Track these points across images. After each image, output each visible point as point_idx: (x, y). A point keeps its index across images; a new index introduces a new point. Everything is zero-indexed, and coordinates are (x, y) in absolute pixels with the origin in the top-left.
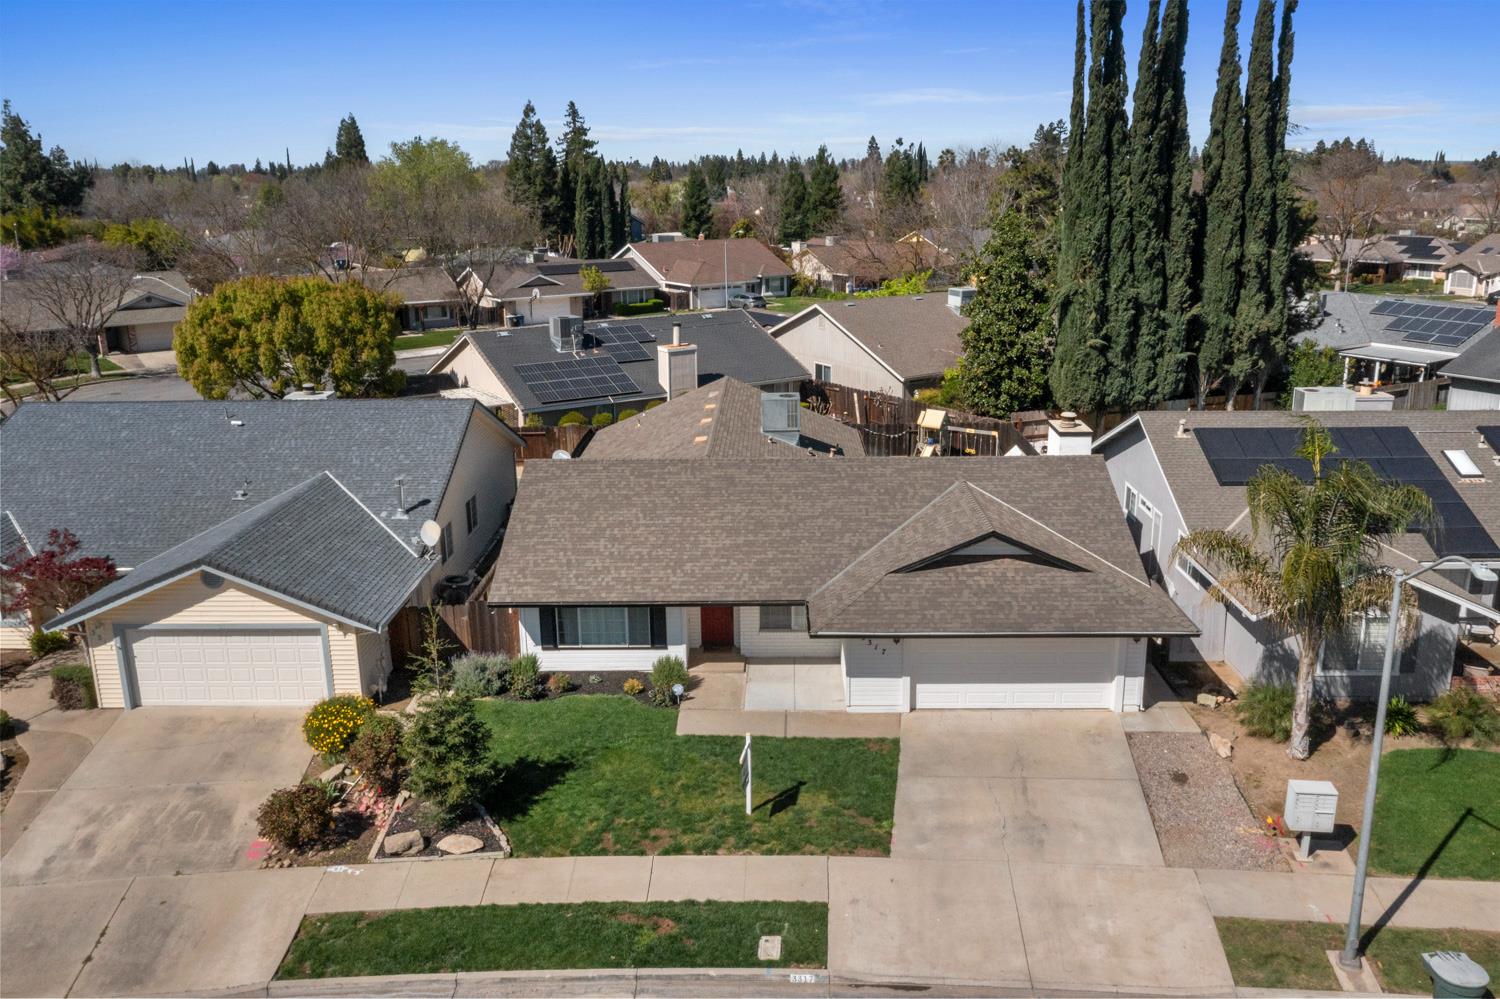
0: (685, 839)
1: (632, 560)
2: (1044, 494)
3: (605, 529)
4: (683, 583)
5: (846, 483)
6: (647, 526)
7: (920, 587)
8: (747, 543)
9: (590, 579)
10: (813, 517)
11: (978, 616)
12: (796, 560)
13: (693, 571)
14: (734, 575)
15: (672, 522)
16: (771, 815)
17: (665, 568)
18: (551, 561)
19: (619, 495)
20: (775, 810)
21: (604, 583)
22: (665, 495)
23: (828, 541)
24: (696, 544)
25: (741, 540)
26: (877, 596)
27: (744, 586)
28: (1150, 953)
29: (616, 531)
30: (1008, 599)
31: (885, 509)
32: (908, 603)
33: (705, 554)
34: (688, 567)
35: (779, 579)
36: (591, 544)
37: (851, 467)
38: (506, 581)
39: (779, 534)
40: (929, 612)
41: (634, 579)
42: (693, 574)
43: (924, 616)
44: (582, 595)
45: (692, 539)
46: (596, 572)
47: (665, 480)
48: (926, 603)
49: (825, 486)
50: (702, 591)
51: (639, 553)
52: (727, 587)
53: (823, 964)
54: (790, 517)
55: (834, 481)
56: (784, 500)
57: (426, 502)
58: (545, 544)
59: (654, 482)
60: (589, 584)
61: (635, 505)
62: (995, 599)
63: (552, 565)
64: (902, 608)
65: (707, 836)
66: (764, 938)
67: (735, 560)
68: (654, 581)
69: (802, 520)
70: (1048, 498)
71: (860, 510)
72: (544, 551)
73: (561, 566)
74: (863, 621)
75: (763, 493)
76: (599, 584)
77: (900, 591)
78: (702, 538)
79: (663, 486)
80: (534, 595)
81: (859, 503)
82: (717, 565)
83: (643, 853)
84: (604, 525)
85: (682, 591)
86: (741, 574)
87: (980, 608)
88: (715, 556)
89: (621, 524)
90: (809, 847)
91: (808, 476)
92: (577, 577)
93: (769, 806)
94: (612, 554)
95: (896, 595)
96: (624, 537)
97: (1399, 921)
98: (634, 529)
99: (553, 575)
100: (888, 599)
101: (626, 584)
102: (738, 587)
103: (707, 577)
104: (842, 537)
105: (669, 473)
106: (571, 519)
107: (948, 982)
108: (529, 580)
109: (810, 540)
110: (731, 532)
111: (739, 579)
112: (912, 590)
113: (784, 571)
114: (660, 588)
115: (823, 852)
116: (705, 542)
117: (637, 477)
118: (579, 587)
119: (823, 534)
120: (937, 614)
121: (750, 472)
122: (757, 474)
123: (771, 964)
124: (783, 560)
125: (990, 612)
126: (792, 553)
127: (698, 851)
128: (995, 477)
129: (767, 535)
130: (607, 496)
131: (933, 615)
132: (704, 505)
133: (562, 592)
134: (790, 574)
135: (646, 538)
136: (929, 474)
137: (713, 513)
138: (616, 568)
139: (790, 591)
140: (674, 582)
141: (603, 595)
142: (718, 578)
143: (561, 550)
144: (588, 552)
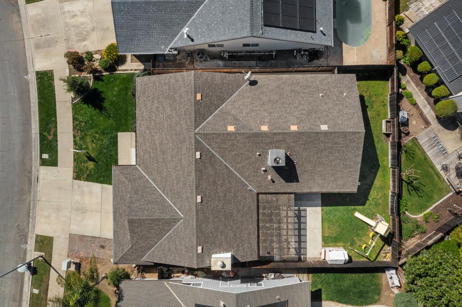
0: (78, 138)
1: (150, 115)
2: (178, 243)
3: (162, 105)
4: (142, 131)
5: (182, 179)
6: (163, 117)
7: (127, 196)
8: (156, 148)
9: (143, 104)
10: (167, 168)
11: (118, 210)
12: (150, 163)
13: (146, 133)
14: (145, 145)
15: (165, 125)
16: (86, 156)
17: (147, 125)
18: (149, 91)
19: (176, 106)
20: (87, 156)
21: (142, 108)
22: (176, 121)
23: (157, 172)
24: (156, 133)
25: (158, 146)
26: (124, 184)
27: (141, 148)
28: (46, 223)
29: (161, 108)
30: (123, 218)
31: (171, 191)
32: (121, 192)
33: (152, 136)
34: (148, 132)
35: (144, 158)
36: (156, 101)
37: (190, 182)
38: (143, 81)
39: (160, 158)
40: (119, 197)
41: (143, 117)
42: (145, 133)
43: (118, 195)
44: (138, 103)
45: (158, 132)
46: (145, 105)
47: (183, 120)
48: (122, 197)
49: (181, 172)
50: (139, 136)
51: (152, 117)
52: (141, 143)
53: (41, 165)
54: (167, 161)
55: (183, 176)
56: (174, 159)
57: (192, 40)
58: (156, 88)
59: (182, 117)
60: (142, 104)
61: (172, 112)
62: (123, 215)
63: (148, 92)
64: (120, 190)
65: (78, 142)
66: (48, 155)
67: (150, 145)
68: (143, 122)
69: (166, 165)
70: (176, 243)
71: (170, 183)
72: (153, 88)
73: (148, 95)
74: (116, 180)
75: (178, 152)
76: (142, 107)
77: (125, 190)
78: (158, 135)
79: (180, 120)
80: (138, 90)
81: (173, 183)
82: (148, 139)
83: (73, 130)
84: (163, 104)
85: (139, 131)
86: (145, 147)
87: (120, 210)
88: (151, 139)
89: (164, 109)
90: (75, 164)
91: (186, 167)
92: (144, 100)
93: (88, 155)
94: (152, 108)
95: (124, 189)
96: (158, 111)
97: (52, 270)
98: (162, 114)
99: (144, 93)
100: (123, 187)
101: (141, 115)
102: (141, 146)
103: (144, 137)
104: (159, 176)
105: (186, 121)
106: (166, 93)
107: (39, 186)
108: (143, 87)
109: (158, 167)
110: (161, 143)
111: (143, 146)
112: (126, 194)
113: (146, 159)
114: (141, 124)
115: (74, 166)
116: (157, 136)
117: (185, 111)
118: (140, 102)
119: (160, 171)
120: (119, 199)
121: (187, 148)
122: (186, 150)
123: (41, 156)
124: (150, 159)
125: (119, 213)
126: (153, 161)
127: (74, 141)
128: (186, 229)
129: (160, 154)
130: (176, 102)
131: (118, 198)
132: (172, 134)
133: (139, 98)
134: (145, 161)
135: (158, 118)
136: (187, 208)
137: (168, 137)
138: (147, 111)
139: (140, 161)
140: (142, 128)
141: (138, 109)
142: (144, 140)
143: (153, 93)
144: (153, 102)
